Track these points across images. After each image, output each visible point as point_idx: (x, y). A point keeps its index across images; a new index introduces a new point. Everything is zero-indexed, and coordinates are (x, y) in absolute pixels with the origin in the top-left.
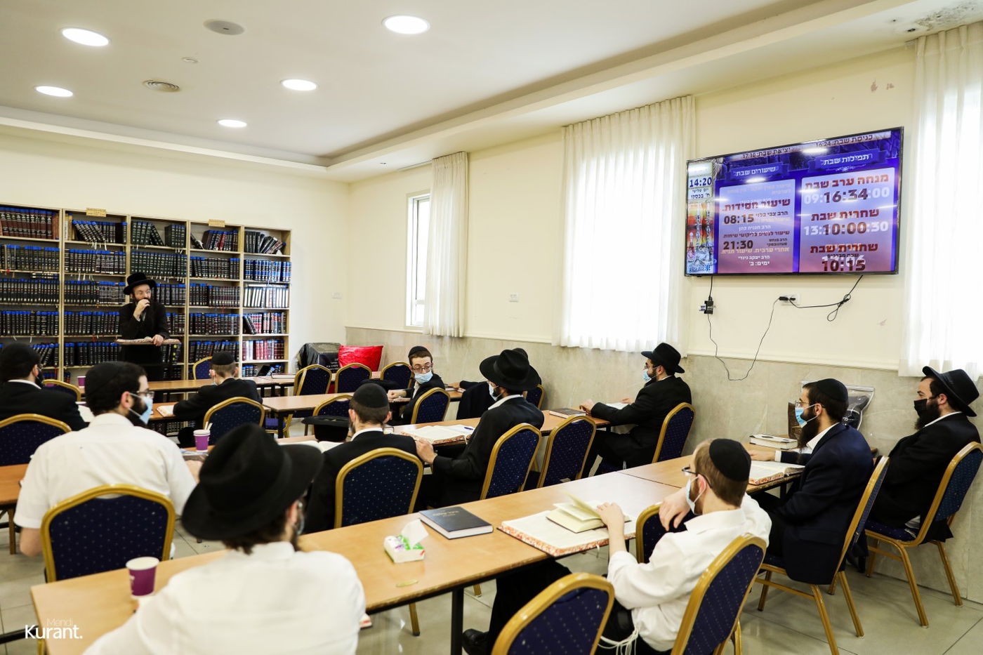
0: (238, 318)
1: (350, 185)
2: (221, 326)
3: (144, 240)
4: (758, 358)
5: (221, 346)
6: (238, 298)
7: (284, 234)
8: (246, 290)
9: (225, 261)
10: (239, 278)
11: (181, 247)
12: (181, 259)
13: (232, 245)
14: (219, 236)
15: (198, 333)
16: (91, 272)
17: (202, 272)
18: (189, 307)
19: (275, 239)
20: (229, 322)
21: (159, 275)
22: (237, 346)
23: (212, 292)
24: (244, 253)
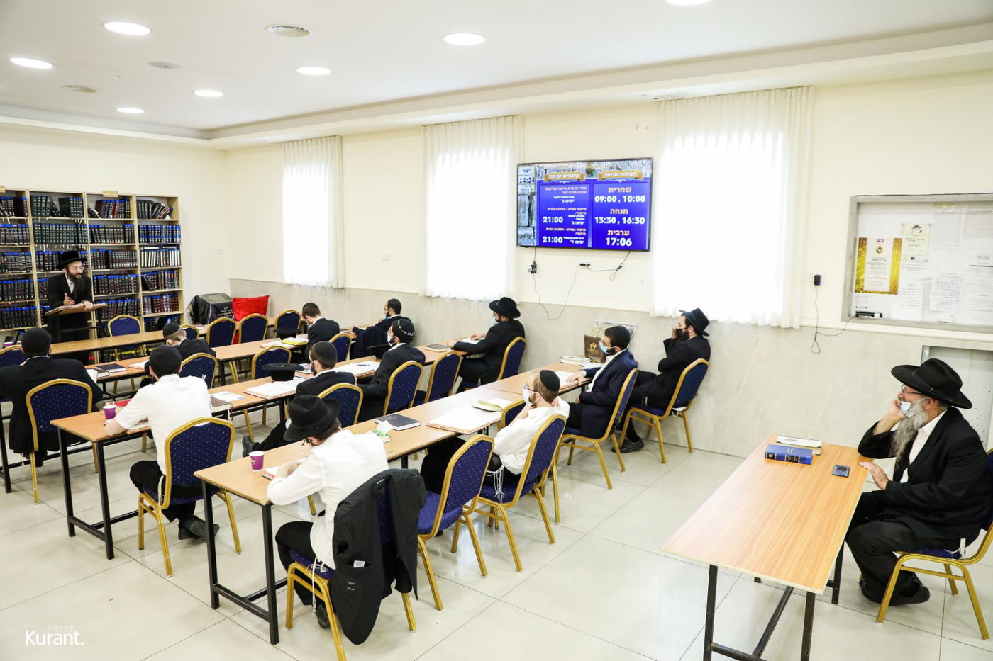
0: (137, 278)
1: (225, 152)
2: (122, 285)
3: (46, 212)
4: (567, 304)
5: (124, 304)
6: (136, 260)
7: (171, 200)
8: (143, 253)
9: (120, 228)
10: (134, 242)
11: (80, 217)
12: (81, 228)
13: (125, 213)
14: (112, 205)
15: (102, 294)
17: (100, 238)
18: (92, 271)
19: (163, 205)
20: (129, 282)
21: (62, 244)
22: (138, 302)
23: (112, 256)
24: (137, 220)
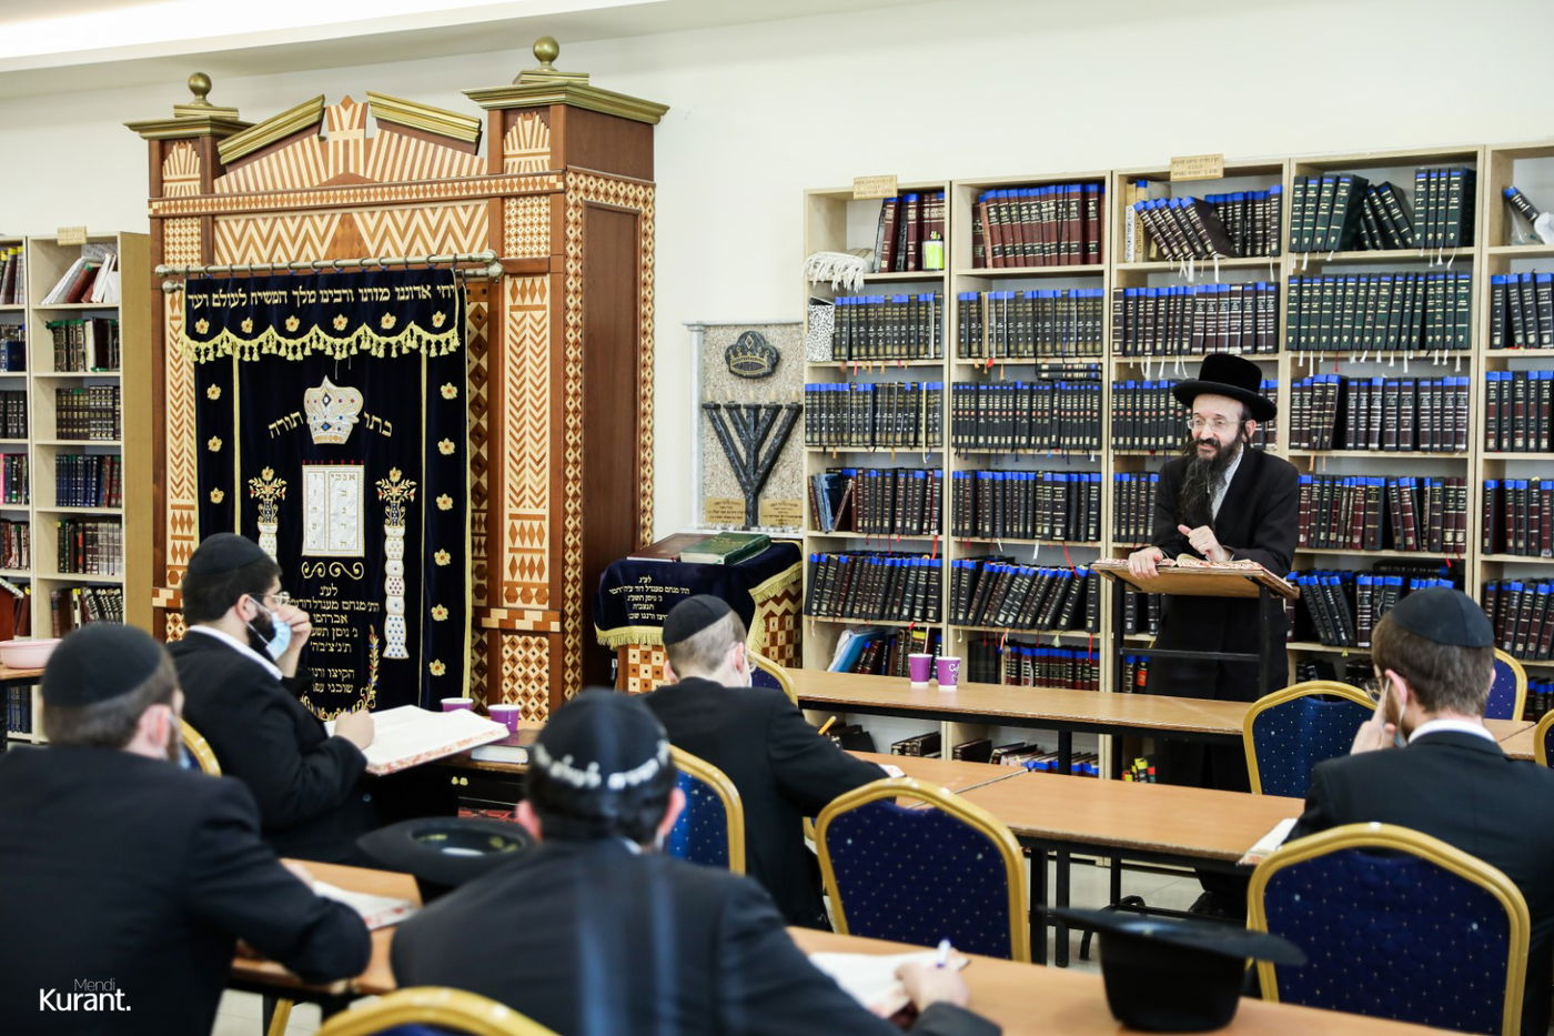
3: (1326, 236)
15: (1516, 552)
16: (1180, 352)
18: (1483, 456)
